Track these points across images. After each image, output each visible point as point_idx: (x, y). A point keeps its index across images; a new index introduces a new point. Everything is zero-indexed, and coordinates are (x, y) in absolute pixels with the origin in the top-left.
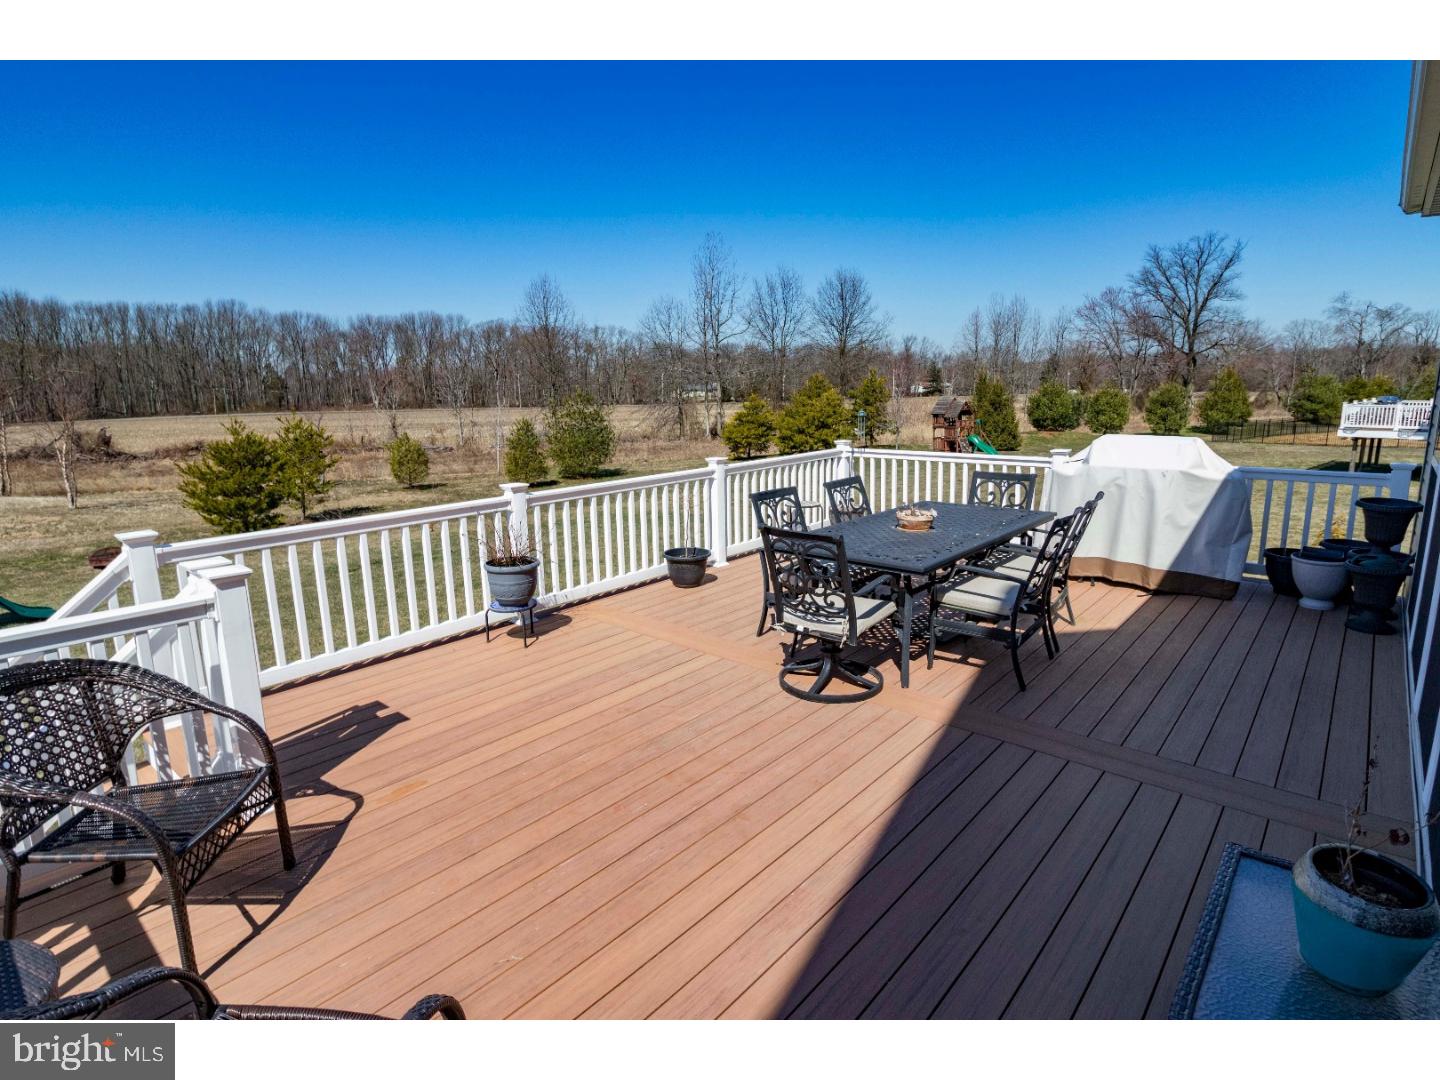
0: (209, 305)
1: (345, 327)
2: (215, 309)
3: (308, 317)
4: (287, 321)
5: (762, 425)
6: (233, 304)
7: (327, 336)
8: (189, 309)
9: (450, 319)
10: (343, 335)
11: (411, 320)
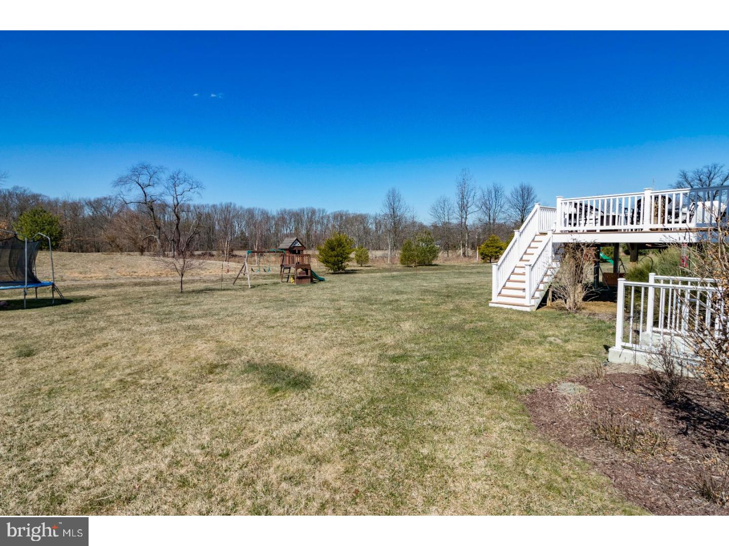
0: (221, 204)
1: (275, 213)
2: (224, 207)
3: (259, 209)
4: (251, 212)
5: (497, 247)
6: (231, 204)
7: (267, 217)
8: (214, 206)
9: (319, 210)
10: (273, 218)
11: (303, 211)
